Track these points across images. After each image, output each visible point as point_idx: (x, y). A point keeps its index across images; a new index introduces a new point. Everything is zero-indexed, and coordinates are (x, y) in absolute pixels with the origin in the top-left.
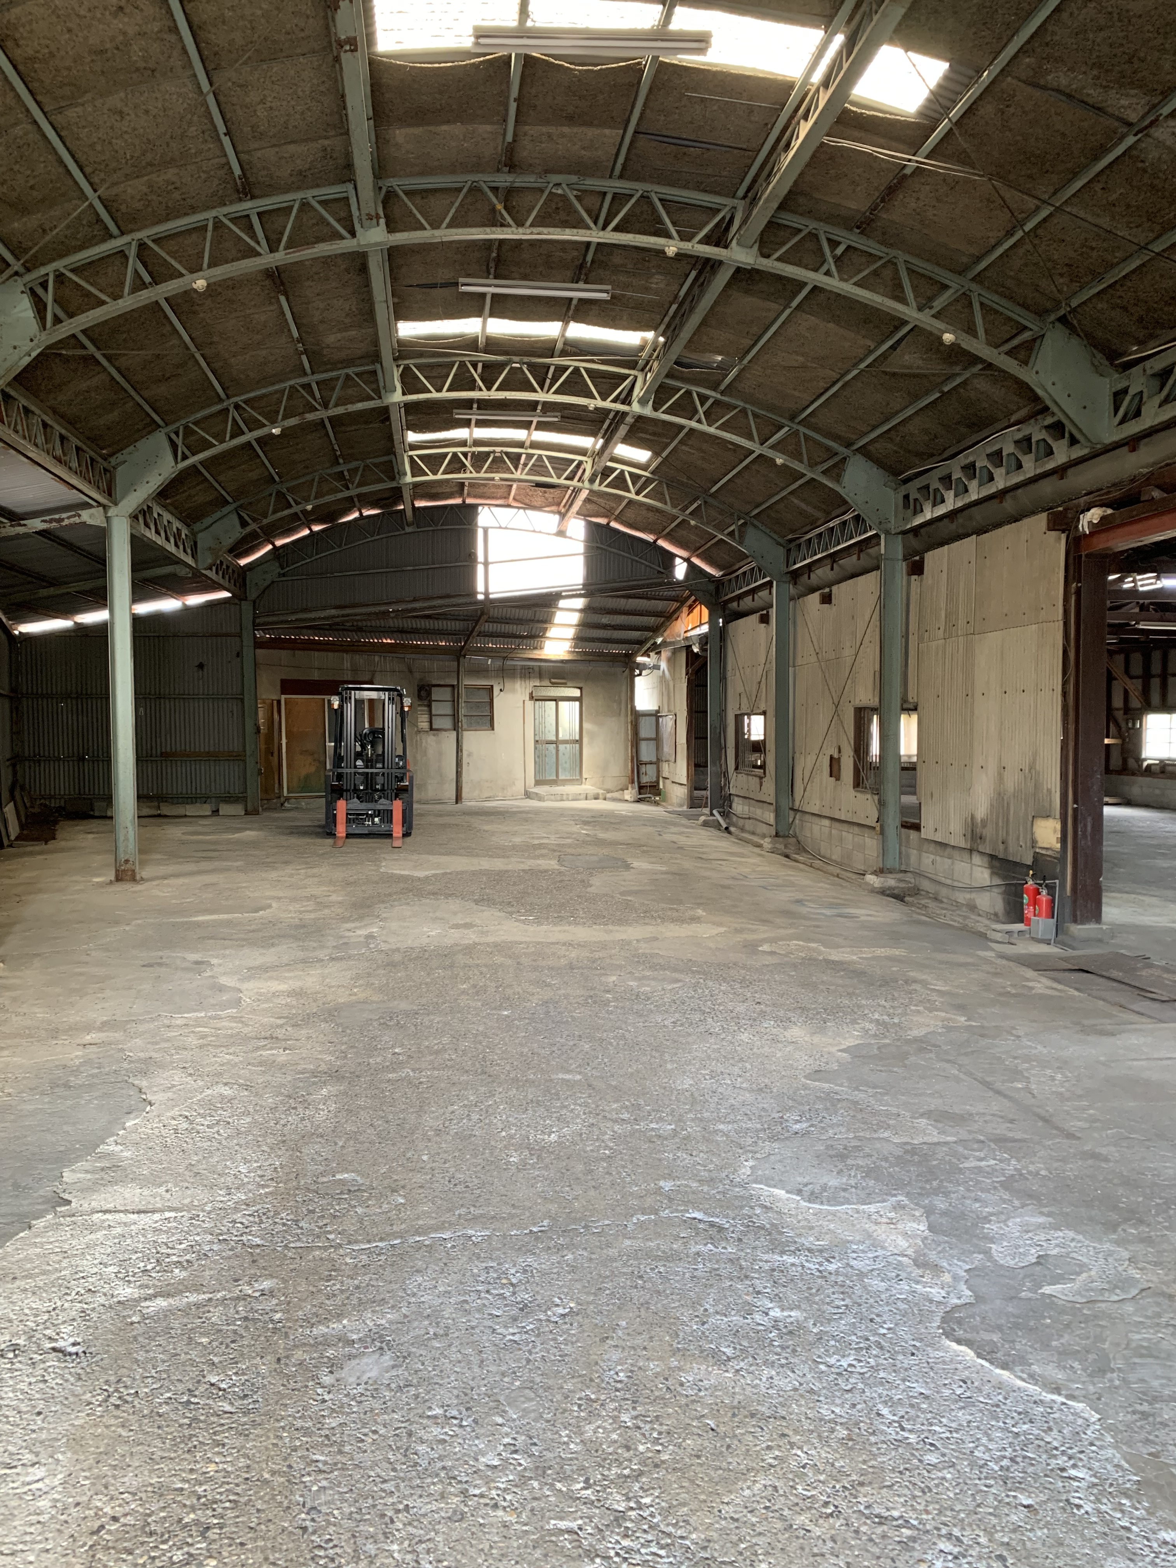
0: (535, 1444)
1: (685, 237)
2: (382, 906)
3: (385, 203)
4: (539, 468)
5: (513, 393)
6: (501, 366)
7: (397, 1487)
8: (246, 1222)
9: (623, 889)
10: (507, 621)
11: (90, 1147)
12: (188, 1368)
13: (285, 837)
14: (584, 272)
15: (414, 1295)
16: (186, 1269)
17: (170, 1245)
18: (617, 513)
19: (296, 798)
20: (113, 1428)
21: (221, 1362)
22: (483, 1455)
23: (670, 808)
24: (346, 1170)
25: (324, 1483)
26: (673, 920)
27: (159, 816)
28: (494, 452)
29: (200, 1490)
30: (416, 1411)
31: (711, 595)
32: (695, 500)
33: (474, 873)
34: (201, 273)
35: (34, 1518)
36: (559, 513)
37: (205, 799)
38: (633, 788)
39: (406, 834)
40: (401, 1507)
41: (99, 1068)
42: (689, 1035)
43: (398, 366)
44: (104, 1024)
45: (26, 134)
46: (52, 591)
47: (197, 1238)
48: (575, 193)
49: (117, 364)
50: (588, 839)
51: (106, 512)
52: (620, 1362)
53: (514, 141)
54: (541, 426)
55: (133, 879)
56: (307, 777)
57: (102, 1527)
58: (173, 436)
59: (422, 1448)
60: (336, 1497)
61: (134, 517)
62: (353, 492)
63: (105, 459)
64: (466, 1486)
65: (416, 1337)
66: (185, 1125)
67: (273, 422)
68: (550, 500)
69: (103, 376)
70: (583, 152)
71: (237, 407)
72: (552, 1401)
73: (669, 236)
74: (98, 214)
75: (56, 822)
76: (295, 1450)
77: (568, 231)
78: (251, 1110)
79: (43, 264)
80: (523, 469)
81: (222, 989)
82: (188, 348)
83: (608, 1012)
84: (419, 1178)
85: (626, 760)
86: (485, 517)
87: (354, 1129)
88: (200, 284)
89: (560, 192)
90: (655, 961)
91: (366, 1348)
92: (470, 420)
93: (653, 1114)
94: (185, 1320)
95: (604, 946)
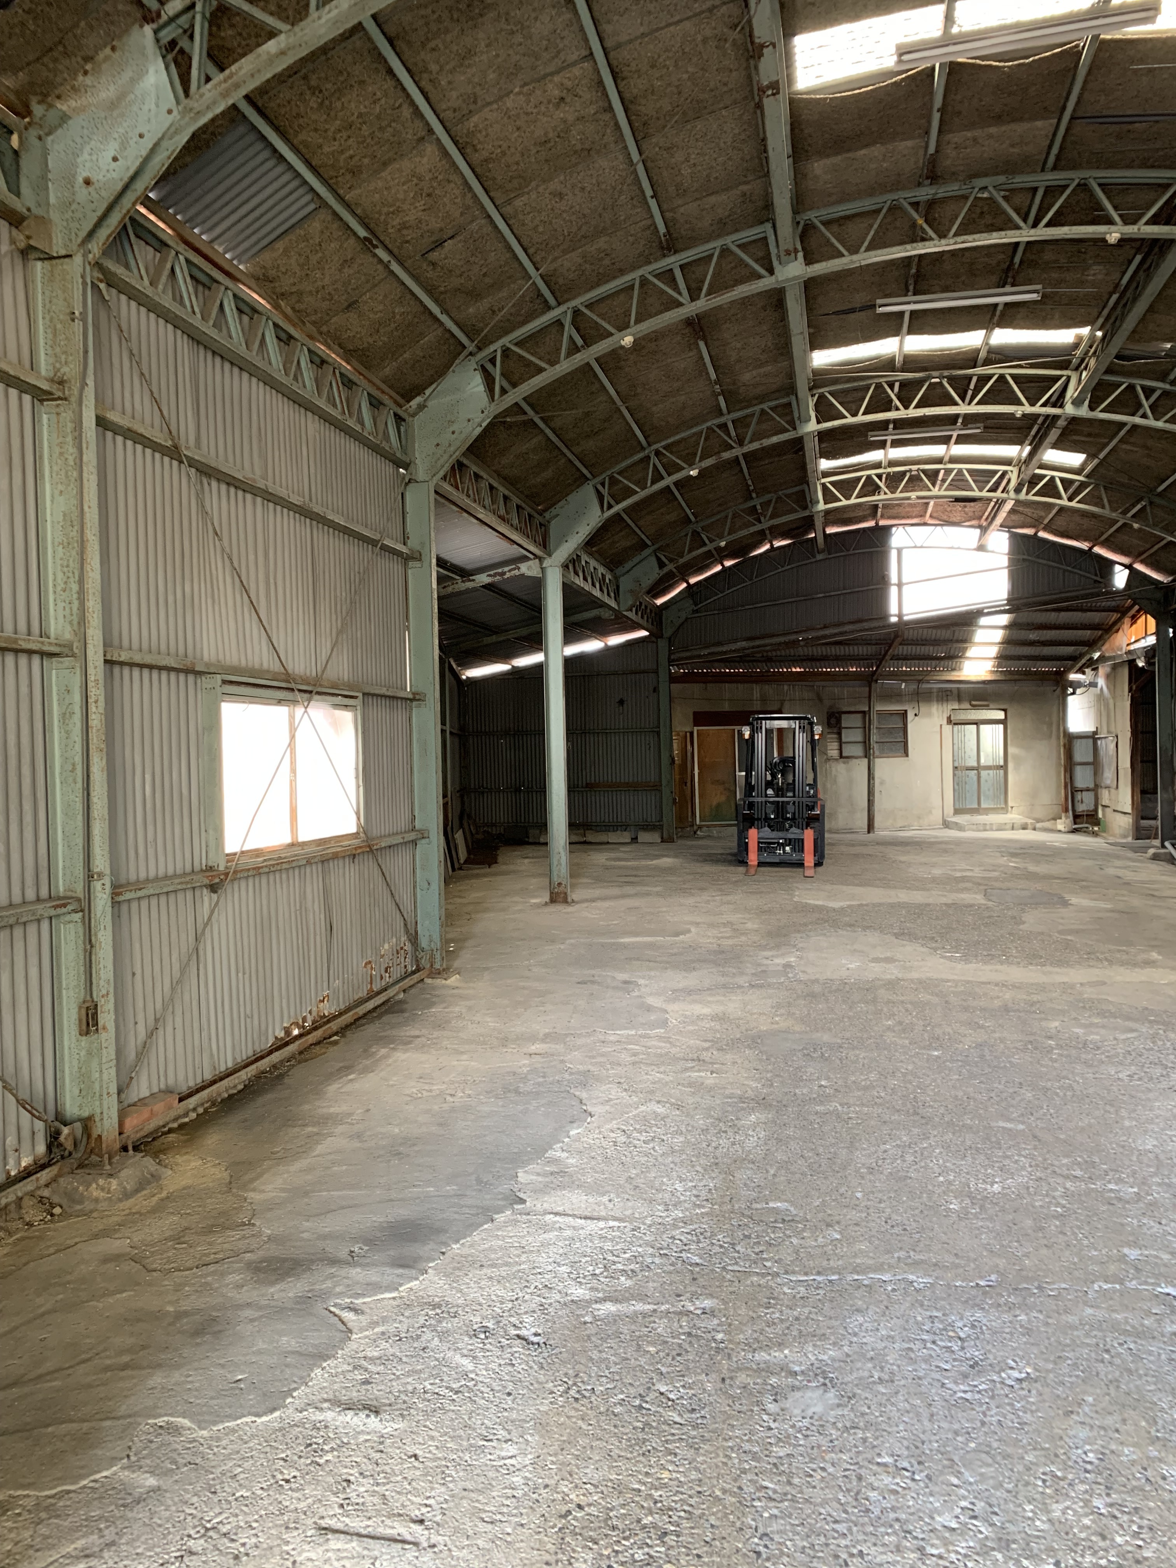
0: (996, 1514)
1: (1128, 220)
2: (799, 935)
3: (803, 237)
4: (959, 482)
5: (932, 409)
6: (920, 383)
7: (850, 1529)
8: (685, 1240)
9: (1061, 927)
10: (923, 642)
11: (540, 1151)
12: (638, 1374)
13: (698, 864)
14: (1010, 274)
15: (855, 1334)
16: (631, 1278)
17: (615, 1253)
18: (1046, 521)
19: (708, 826)
20: (574, 1420)
21: (668, 1373)
22: (939, 1515)
23: (1111, 840)
24: (778, 1199)
25: (775, 1512)
26: (1123, 963)
27: (585, 843)
28: (910, 471)
29: (656, 1494)
30: (864, 1456)
31: (1159, 603)
32: (1138, 502)
33: (892, 906)
34: (629, 330)
35: (509, 1492)
36: (980, 527)
37: (624, 827)
38: (1067, 817)
39: (818, 864)
40: (855, 1551)
41: (544, 1077)
42: (1150, 1090)
43: (813, 396)
44: (547, 1035)
45: (481, 228)
46: (494, 639)
47: (640, 1250)
48: (1003, 193)
49: (552, 424)
50: (1018, 872)
51: (541, 563)
52: (1087, 1441)
53: (937, 151)
54: (962, 440)
55: (565, 901)
56: (718, 806)
57: (569, 1512)
58: (600, 487)
59: (873, 1495)
60: (788, 1527)
61: (565, 567)
62: (765, 524)
63: (541, 515)
64: (922, 1543)
65: (860, 1379)
66: (623, 1139)
67: (691, 465)
68: (971, 514)
69: (540, 437)
70: (1012, 150)
71: (658, 453)
72: (1012, 1470)
73: (1110, 222)
74: (539, 290)
75: (497, 848)
76: (744, 1471)
77: (995, 234)
78: (684, 1130)
79: (492, 342)
80: (941, 486)
81: (649, 1009)
82: (614, 403)
83: (1051, 1059)
84: (854, 1215)
85: (1058, 787)
86: (899, 537)
87: (785, 1158)
88: (628, 340)
89: (985, 195)
90: (1104, 1007)
91: (809, 1381)
92: (885, 441)
93: (1111, 1173)
94: (633, 1327)
95: (1042, 988)
